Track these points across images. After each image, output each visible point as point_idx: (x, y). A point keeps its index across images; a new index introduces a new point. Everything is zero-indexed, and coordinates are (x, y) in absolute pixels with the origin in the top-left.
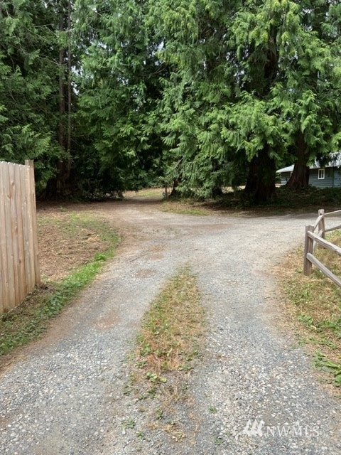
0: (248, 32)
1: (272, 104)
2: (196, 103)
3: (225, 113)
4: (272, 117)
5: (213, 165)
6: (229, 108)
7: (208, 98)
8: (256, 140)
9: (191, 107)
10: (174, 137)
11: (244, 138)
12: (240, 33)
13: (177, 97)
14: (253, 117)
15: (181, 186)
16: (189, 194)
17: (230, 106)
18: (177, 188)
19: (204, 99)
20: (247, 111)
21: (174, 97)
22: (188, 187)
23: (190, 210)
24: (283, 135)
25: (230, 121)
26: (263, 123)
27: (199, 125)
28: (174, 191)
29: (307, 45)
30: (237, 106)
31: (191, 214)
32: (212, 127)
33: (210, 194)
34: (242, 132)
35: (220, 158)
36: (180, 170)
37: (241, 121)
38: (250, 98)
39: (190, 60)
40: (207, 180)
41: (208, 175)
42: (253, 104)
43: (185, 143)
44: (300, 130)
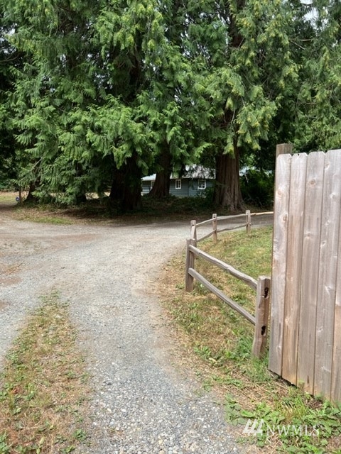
0: (113, 34)
1: (139, 111)
2: (56, 100)
3: (90, 115)
4: (140, 124)
5: (76, 169)
6: (94, 111)
7: (71, 96)
8: (125, 146)
9: (50, 105)
10: (30, 136)
11: (111, 144)
12: (104, 32)
13: (33, 91)
14: (121, 122)
15: (39, 191)
16: (49, 200)
17: (96, 108)
18: (34, 193)
19: (66, 97)
20: (114, 116)
21: (29, 91)
22: (47, 192)
23: (50, 218)
24: (150, 144)
25: (96, 124)
26: (131, 130)
27: (61, 125)
28: (30, 196)
29: (171, 58)
30: (103, 109)
31: (53, 222)
32: (76, 128)
33: (74, 200)
34: (110, 136)
35: (84, 163)
36: (37, 173)
37: (108, 125)
38: (116, 103)
39: (48, 52)
40: (70, 185)
41: (71, 179)
42: (120, 110)
43: (44, 144)
44: (165, 141)
